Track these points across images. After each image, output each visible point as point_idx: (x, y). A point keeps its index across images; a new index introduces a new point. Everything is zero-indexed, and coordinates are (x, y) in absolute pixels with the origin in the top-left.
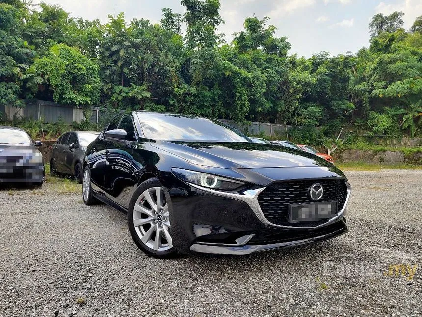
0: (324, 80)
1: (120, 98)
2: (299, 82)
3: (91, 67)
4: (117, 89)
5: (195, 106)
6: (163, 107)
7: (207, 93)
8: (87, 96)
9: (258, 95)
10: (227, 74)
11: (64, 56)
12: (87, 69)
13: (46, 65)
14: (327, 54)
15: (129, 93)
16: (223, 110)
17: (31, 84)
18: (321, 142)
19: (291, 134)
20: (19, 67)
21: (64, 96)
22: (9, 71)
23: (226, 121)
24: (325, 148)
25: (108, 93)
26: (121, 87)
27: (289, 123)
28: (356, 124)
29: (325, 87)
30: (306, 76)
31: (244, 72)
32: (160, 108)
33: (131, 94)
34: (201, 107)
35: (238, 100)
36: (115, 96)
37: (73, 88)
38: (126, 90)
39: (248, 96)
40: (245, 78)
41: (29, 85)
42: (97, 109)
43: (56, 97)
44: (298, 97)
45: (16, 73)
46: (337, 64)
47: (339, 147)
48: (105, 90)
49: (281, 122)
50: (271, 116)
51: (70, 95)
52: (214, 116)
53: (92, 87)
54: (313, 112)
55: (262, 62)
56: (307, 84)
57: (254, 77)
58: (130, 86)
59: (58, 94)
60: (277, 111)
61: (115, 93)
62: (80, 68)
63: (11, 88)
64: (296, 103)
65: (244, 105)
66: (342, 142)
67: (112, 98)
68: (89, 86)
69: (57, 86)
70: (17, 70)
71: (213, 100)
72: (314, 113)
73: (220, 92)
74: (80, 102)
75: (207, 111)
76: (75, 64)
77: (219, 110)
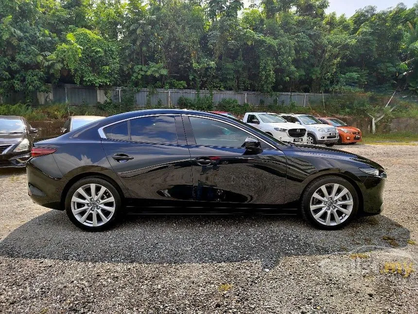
0: (368, 41)
1: (140, 77)
2: (335, 45)
3: (110, 48)
4: (137, 68)
5: (218, 80)
6: (184, 83)
7: (229, 65)
8: (106, 77)
9: (285, 64)
10: (249, 43)
11: (82, 40)
12: (105, 51)
13: (65, 52)
14: (373, 9)
15: (147, 71)
16: (248, 82)
17: (53, 70)
18: (364, 111)
19: (328, 103)
20: (42, 55)
21: (84, 79)
22: (33, 59)
23: (253, 92)
24: (369, 117)
25: (129, 73)
26: (140, 66)
27: (326, 91)
28: (410, 89)
29: (368, 48)
30: (344, 38)
31: (269, 40)
32: (181, 84)
33: (149, 73)
34: (224, 80)
35: (262, 71)
36: (135, 75)
37: (93, 71)
38: (144, 68)
39: (274, 65)
40: (270, 46)
41: (52, 71)
42: (119, 89)
43: (77, 80)
44: (335, 61)
45: (39, 61)
46: (385, 20)
47: (386, 115)
48: (125, 69)
49: (317, 91)
50: (305, 85)
51: (90, 77)
52: (239, 89)
53: (109, 68)
54: (351, 78)
55: (291, 25)
56: (346, 47)
57: (280, 45)
58: (148, 64)
59: (78, 77)
60: (312, 80)
61: (135, 72)
62: (97, 51)
63: (37, 75)
64: (333, 68)
65: (269, 75)
66: (391, 110)
67: (133, 77)
68: (107, 68)
69: (76, 70)
70: (40, 58)
71: (237, 72)
72: (353, 78)
73: (244, 63)
74: (99, 84)
75: (230, 83)
76: (93, 47)
77: (244, 83)
